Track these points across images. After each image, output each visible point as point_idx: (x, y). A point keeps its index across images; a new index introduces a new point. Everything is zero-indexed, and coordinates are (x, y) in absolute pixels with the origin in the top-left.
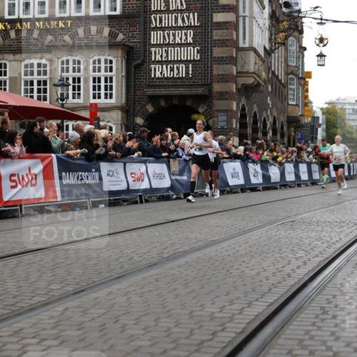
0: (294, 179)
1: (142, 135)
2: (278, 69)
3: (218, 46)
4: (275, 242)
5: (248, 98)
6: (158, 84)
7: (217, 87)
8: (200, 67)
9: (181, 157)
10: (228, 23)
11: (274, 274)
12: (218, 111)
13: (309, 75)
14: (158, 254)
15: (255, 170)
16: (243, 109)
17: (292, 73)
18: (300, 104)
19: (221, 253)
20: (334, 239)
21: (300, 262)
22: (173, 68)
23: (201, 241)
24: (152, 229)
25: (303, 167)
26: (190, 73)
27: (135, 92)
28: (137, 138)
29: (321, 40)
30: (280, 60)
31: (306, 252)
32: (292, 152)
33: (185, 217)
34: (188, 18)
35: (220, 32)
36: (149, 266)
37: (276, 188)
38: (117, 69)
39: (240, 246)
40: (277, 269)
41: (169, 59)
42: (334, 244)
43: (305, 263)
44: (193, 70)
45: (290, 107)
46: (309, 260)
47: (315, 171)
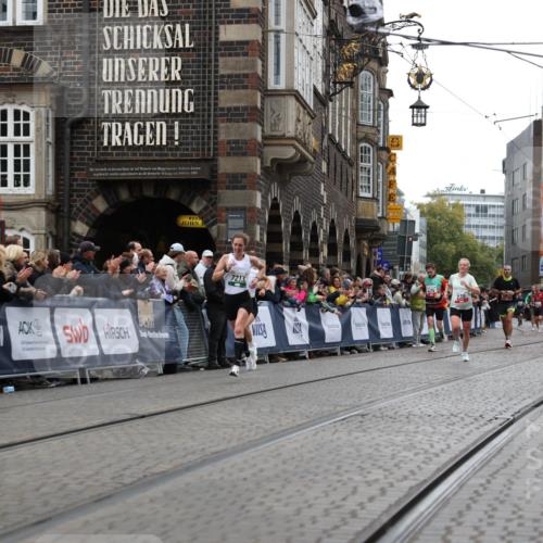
0: (367, 337)
1: (85, 255)
2: (340, 132)
3: (229, 88)
4: (330, 453)
5: (283, 184)
6: (115, 158)
7: (226, 165)
8: (194, 127)
9: (158, 297)
10: (247, 43)
11: (327, 513)
12: (227, 209)
13: (397, 142)
14: (113, 478)
15: (296, 319)
16: (275, 206)
17: (366, 139)
18: (380, 198)
19: (230, 475)
20: (438, 447)
21: (374, 491)
22: (145, 127)
23: (194, 453)
24: (103, 432)
25: (384, 315)
26: (176, 137)
27: (72, 174)
28: (73, 260)
29: (420, 77)
30: (344, 114)
31: (385, 470)
32: (364, 287)
33: (165, 409)
34: (173, 33)
35: (231, 60)
36: (96, 501)
37: (335, 354)
38: (38, 130)
39: (266, 461)
40: (333, 503)
41: (137, 111)
42: (437, 455)
43: (383, 491)
44: (180, 133)
45: (361, 202)
46: (392, 485)
47: (405, 322)
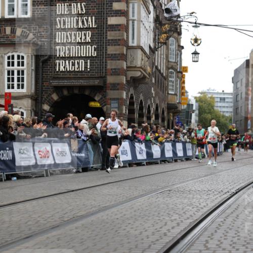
0: (171, 156)
1: (48, 119)
2: (160, 65)
3: (112, 45)
4: (155, 207)
5: (135, 88)
6: (61, 76)
7: (110, 79)
8: (96, 63)
10: (120, 25)
11: (153, 234)
12: (111, 99)
13: (185, 69)
14: (60, 218)
15: (141, 148)
16: (132, 98)
17: (172, 68)
18: (178, 94)
19: (111, 216)
20: (202, 205)
21: (174, 224)
22: (75, 63)
23: (95, 207)
24: (55, 197)
25: (179, 146)
26: (89, 67)
27: (43, 84)
28: (43, 122)
29: (196, 40)
30: (162, 56)
31: (179, 215)
33: (83, 187)
34: (87, 21)
35: (113, 33)
36: (52, 228)
37: (158, 163)
38: (28, 64)
39: (127, 211)
40: (156, 229)
41: (71, 56)
42: (202, 208)
43: (178, 224)
44: (90, 65)
45: (169, 96)
46: (182, 221)
